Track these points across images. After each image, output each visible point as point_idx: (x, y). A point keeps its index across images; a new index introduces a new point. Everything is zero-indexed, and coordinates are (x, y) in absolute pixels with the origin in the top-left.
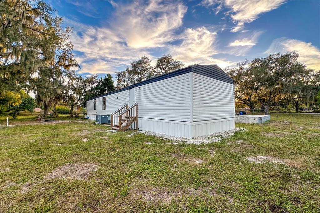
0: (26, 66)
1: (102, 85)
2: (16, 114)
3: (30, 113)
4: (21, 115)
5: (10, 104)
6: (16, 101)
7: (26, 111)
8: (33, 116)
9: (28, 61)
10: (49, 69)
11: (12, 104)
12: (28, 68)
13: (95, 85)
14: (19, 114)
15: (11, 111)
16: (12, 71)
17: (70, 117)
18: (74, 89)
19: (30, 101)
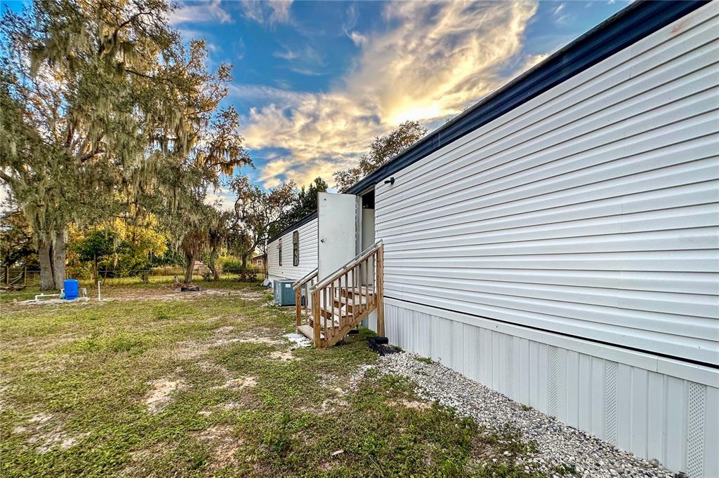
1: (305, 207)
2: (147, 273)
4: (155, 275)
13: (289, 208)
14: (151, 273)
17: (240, 280)
18: (248, 219)
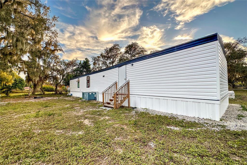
0: (18, 47)
1: (81, 68)
2: (9, 92)
3: (21, 91)
4: (13, 93)
5: (4, 84)
6: (9, 81)
7: (18, 89)
8: (23, 94)
9: (19, 43)
10: (39, 51)
11: (5, 83)
12: (19, 49)
13: (75, 67)
14: (11, 92)
15: (5, 90)
16: (4, 52)
17: (55, 94)
18: (58, 71)
19: (20, 81)
